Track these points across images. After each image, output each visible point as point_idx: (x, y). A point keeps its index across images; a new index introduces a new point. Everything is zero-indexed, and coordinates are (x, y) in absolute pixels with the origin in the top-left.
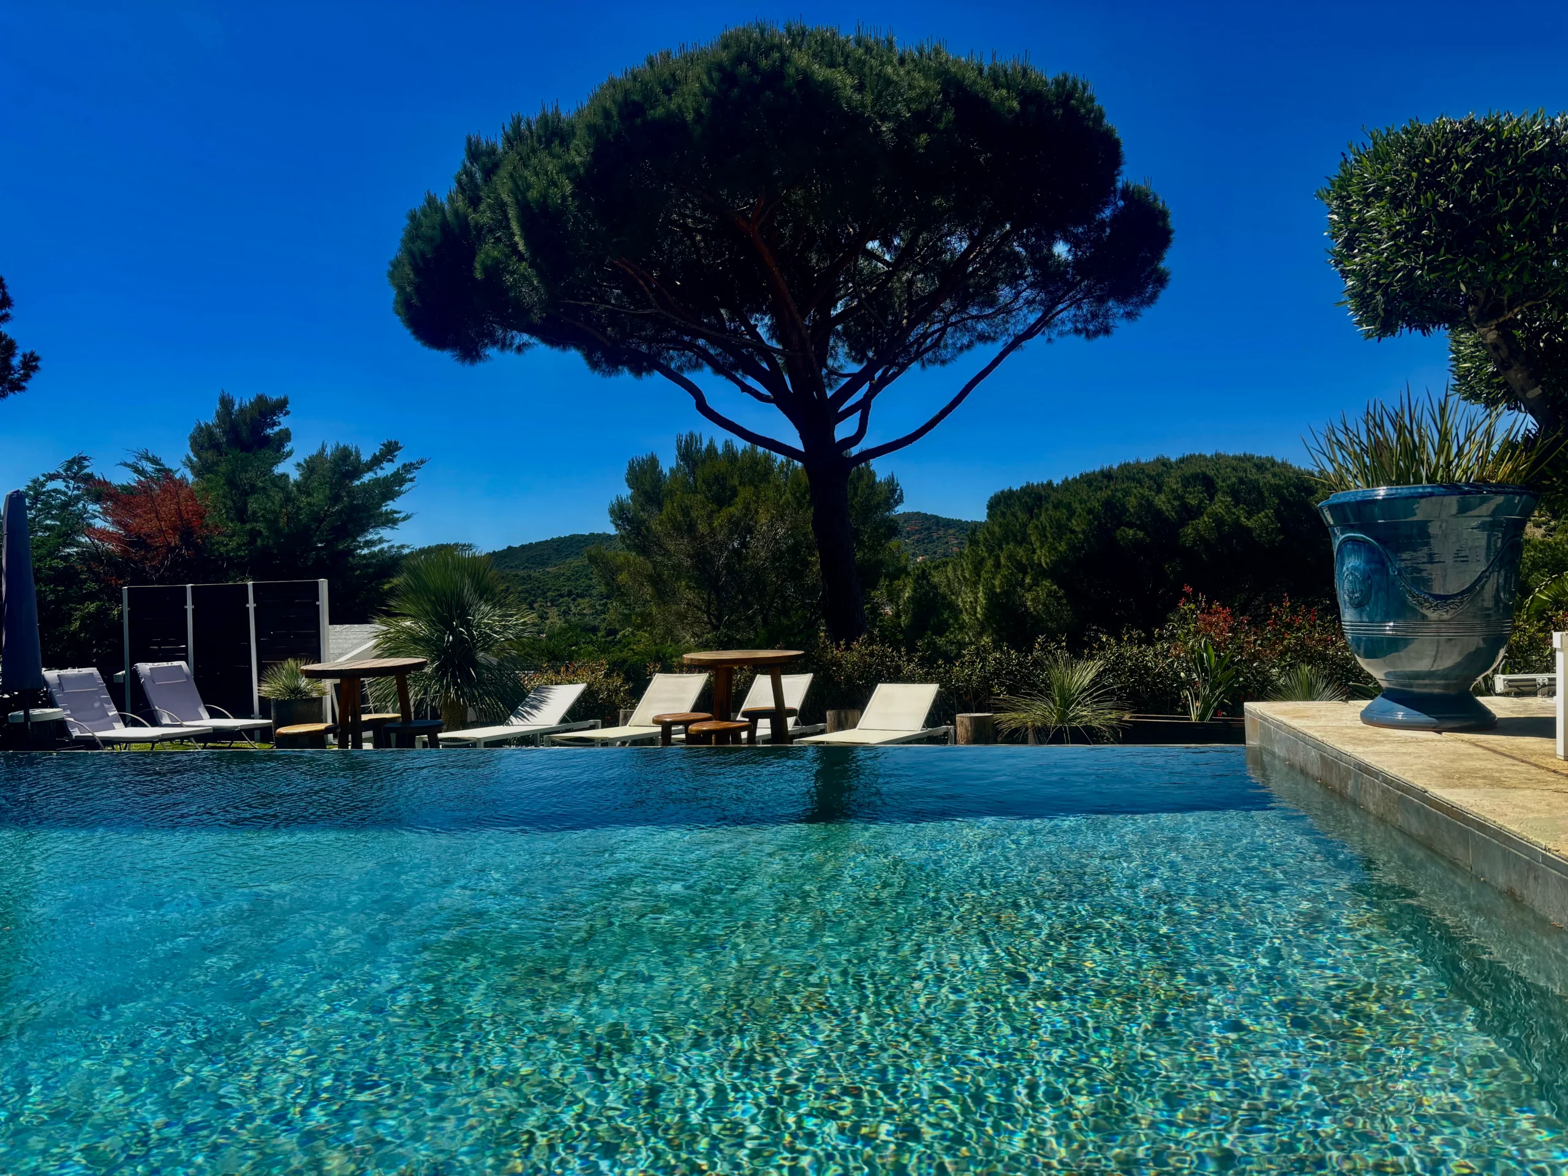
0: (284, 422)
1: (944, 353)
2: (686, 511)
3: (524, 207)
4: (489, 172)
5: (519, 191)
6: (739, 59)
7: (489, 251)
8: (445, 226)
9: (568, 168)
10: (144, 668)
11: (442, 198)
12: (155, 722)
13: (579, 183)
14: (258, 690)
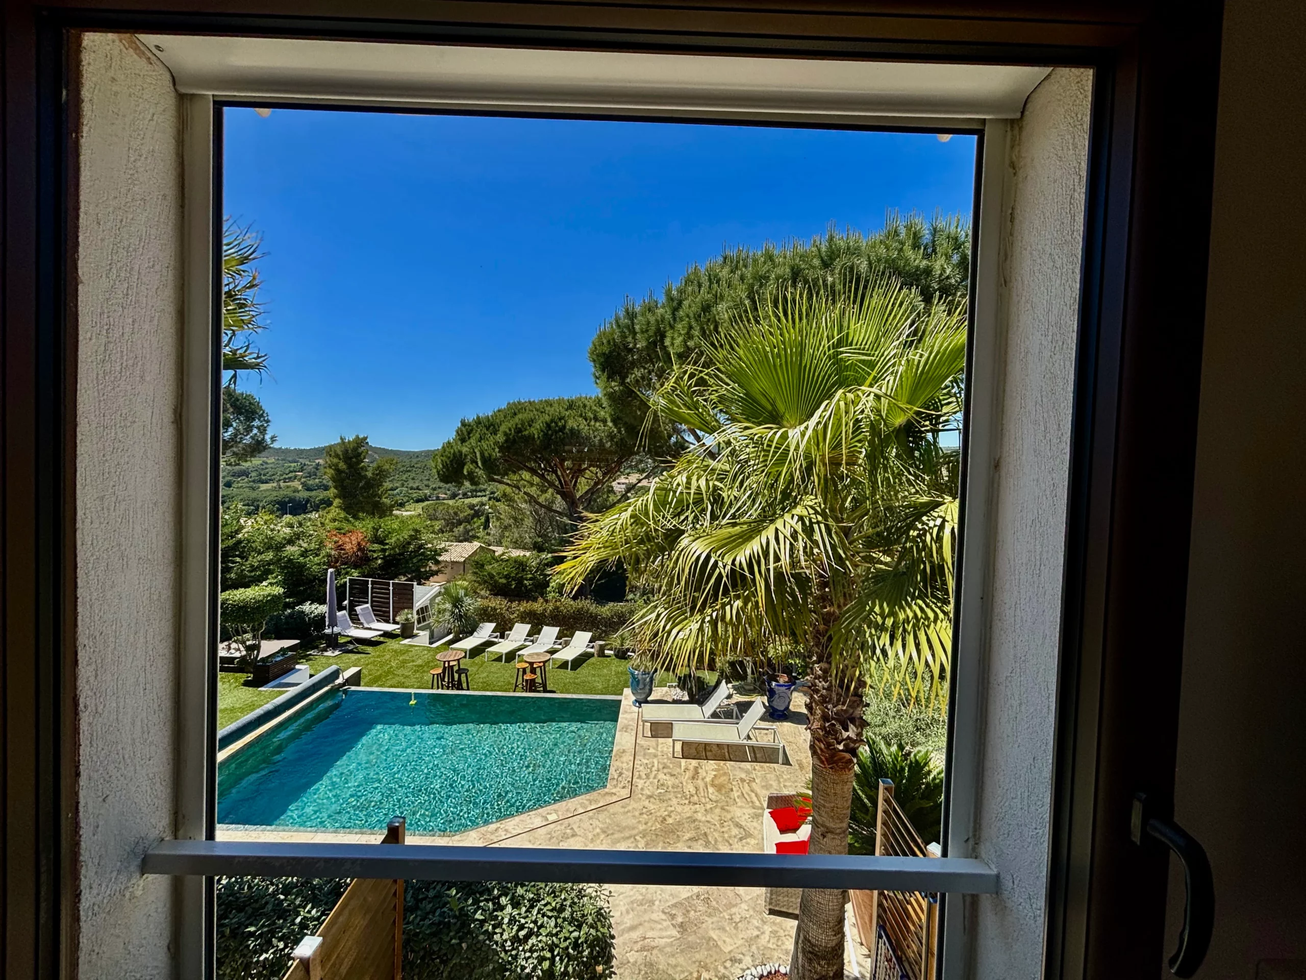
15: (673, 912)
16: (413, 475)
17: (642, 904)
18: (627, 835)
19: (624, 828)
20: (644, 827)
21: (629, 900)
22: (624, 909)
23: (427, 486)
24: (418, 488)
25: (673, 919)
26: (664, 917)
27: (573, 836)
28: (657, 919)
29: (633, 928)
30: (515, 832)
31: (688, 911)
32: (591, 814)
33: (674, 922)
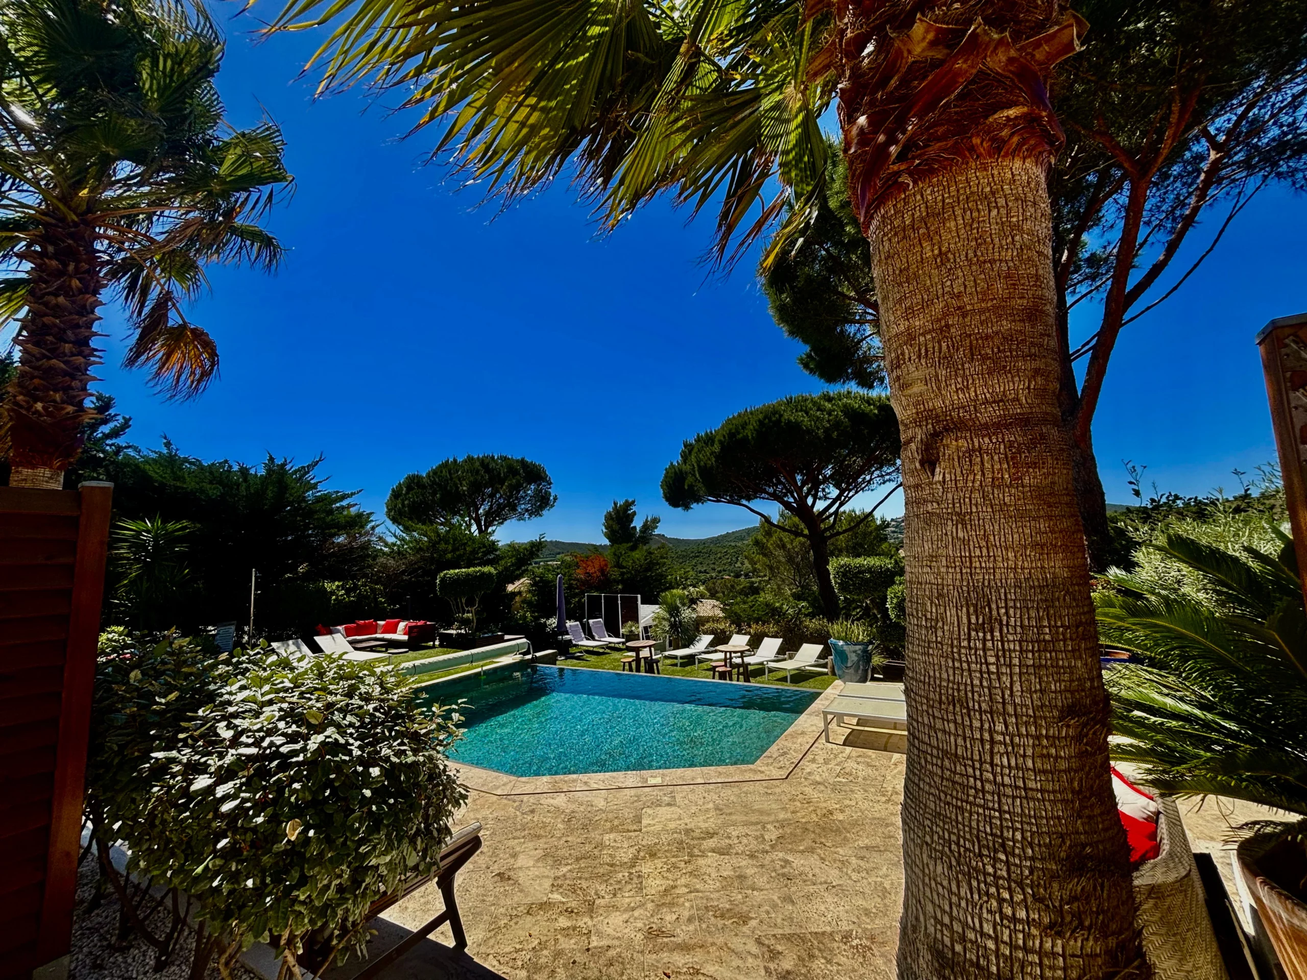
0: (634, 508)
1: (872, 486)
2: (781, 540)
3: (699, 466)
4: (690, 452)
5: (698, 462)
6: (765, 418)
7: (690, 480)
8: (675, 473)
9: (712, 453)
10: (591, 621)
11: (675, 463)
12: (593, 639)
13: (717, 458)
14: (622, 631)
15: (779, 948)
16: (701, 559)
17: (722, 916)
18: (753, 819)
19: (753, 811)
20: (789, 815)
21: (702, 903)
22: (686, 914)
23: (714, 569)
24: (705, 572)
25: (772, 959)
26: (754, 949)
27: (669, 805)
28: (740, 948)
29: (685, 948)
30: (596, 786)
31: (812, 957)
32: (711, 787)
33: (772, 966)
